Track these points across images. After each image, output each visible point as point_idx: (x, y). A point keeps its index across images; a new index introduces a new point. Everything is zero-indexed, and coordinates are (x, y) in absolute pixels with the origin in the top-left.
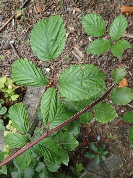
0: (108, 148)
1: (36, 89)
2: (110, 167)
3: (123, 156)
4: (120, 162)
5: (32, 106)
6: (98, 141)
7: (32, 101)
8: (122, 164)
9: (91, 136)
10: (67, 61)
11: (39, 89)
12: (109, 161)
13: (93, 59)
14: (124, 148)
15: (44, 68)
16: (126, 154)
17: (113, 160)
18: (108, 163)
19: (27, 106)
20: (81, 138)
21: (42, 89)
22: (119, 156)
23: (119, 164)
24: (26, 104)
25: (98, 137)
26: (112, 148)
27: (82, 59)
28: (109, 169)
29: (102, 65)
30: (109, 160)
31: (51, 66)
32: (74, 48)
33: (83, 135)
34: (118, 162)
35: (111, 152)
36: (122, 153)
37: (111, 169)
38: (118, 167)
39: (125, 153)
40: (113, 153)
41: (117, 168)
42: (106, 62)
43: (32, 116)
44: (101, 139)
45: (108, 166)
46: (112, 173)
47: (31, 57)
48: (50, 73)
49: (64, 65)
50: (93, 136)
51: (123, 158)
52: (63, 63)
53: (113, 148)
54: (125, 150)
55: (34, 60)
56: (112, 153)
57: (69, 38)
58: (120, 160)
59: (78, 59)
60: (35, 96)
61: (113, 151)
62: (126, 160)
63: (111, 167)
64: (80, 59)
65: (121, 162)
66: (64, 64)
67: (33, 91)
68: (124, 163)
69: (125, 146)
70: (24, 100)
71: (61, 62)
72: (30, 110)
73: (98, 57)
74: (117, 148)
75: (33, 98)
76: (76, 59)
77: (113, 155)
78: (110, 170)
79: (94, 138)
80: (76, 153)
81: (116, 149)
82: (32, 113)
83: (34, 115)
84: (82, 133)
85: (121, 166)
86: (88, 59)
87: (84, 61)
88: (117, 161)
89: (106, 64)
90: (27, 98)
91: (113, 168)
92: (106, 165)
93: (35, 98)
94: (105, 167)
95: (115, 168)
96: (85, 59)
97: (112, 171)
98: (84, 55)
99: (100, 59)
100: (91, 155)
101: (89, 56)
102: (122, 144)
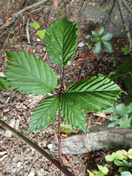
0: (84, 28)
1: (77, 146)
2: (101, 15)
3: (82, 8)
4: (90, 7)
5: (98, 139)
6: (84, 43)
7: (93, 142)
8: (90, 4)
9: (84, 54)
10: (28, 132)
11: (76, 143)
12: (97, 19)
13: (8, 107)
14: (74, 12)
15: (51, 150)
16: (77, 7)
17: (93, 16)
18: (99, 19)
19: (101, 142)
20: (93, 62)
21: (73, 140)
22: (85, 13)
23: (92, 7)
24: (99, 145)
25: (81, 46)
26: (81, 25)
27: (16, 119)
28: (104, 14)
29: (8, 95)
30: (95, 19)
31: (45, 146)
32: (11, 136)
33: (89, 62)
34: (91, 9)
35: (86, 23)
36: (80, 11)
37: (102, 12)
38: (96, 6)
39: (78, 9)
40: (85, 21)
41: (98, 7)
42: (3, 94)
43: (107, 132)
44: (80, 42)
45: (102, 17)
46: (107, 8)
47: (49, 173)
48: (51, 142)
49: (35, 133)
50: (83, 52)
51: (84, 7)
52: (33, 136)
53: (81, 23)
54: (75, 11)
55: (50, 167)
56: (87, 21)
57: (5, 148)
58: (87, 8)
59: (19, 123)
60: (85, 142)
61: (84, 21)
62: (83, 3)
63: (101, 13)
64: (18, 122)
65: (89, 5)
66: (33, 133)
67: (82, 147)
68: (88, 3)
69: (70, 13)
70: (96, 150)
71: (33, 138)
72: (102, 138)
73: (2, 105)
74: (78, 20)
75: (89, 142)
76: (20, 125)
77: (88, 19)
78: (105, 12)
79: (84, 49)
80: (110, 57)
81: (80, 20)
82: (104, 134)
83: (105, 131)
84: (88, 65)
85: (94, 4)
86: (12, 113)
87: (16, 115)
88: (90, 11)
89: (4, 91)
90: (92, 148)
91: (100, 10)
92: (102, 20)
93: (87, 141)
94: (106, 19)
95: (99, 8)
96: (14, 116)
97: (105, 10)
98: (10, 121)
99: (4, 102)
100: (106, 46)
101: (8, 114)
102: (71, 18)
